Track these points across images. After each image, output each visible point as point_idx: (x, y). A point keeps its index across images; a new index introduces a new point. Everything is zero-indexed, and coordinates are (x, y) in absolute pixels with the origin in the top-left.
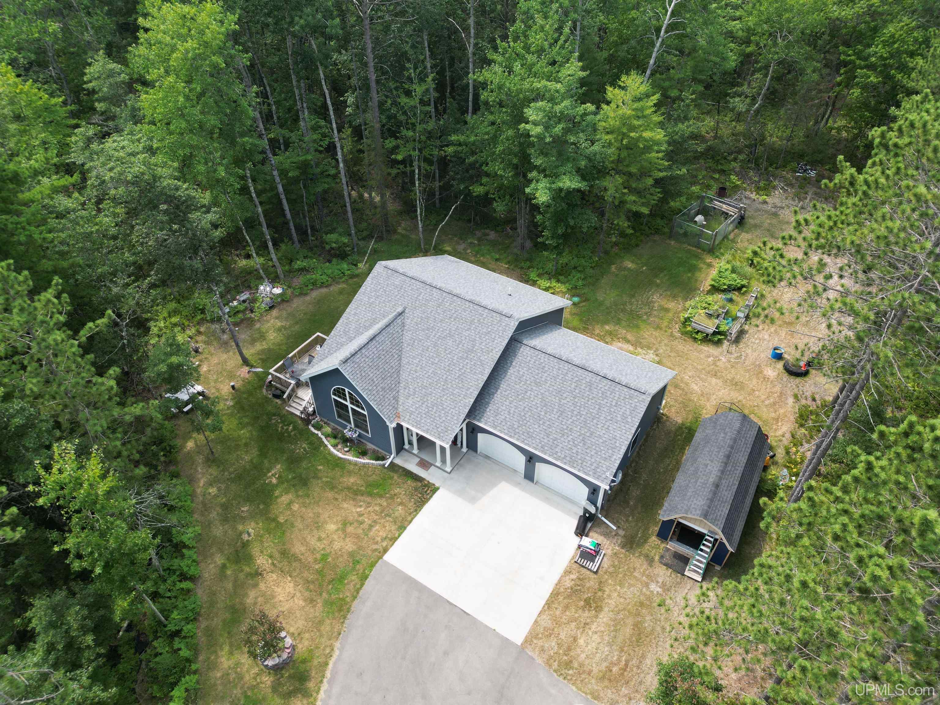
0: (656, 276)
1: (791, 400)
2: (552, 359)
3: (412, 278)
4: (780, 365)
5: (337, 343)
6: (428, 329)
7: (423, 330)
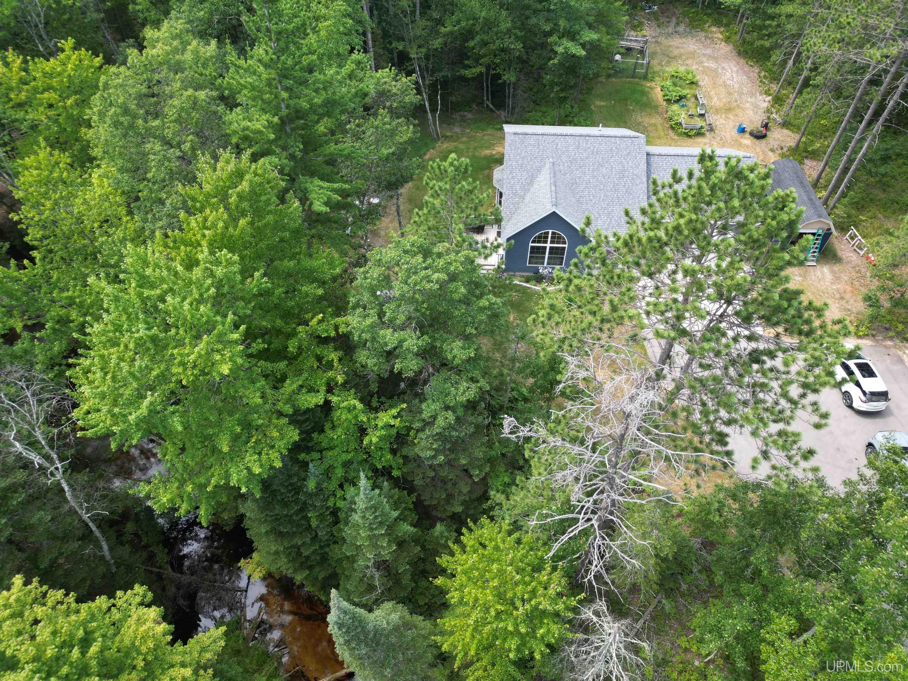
0: (626, 105)
1: (770, 154)
2: (677, 158)
3: (543, 135)
4: (747, 135)
5: (513, 204)
6: (580, 167)
7: (577, 170)
